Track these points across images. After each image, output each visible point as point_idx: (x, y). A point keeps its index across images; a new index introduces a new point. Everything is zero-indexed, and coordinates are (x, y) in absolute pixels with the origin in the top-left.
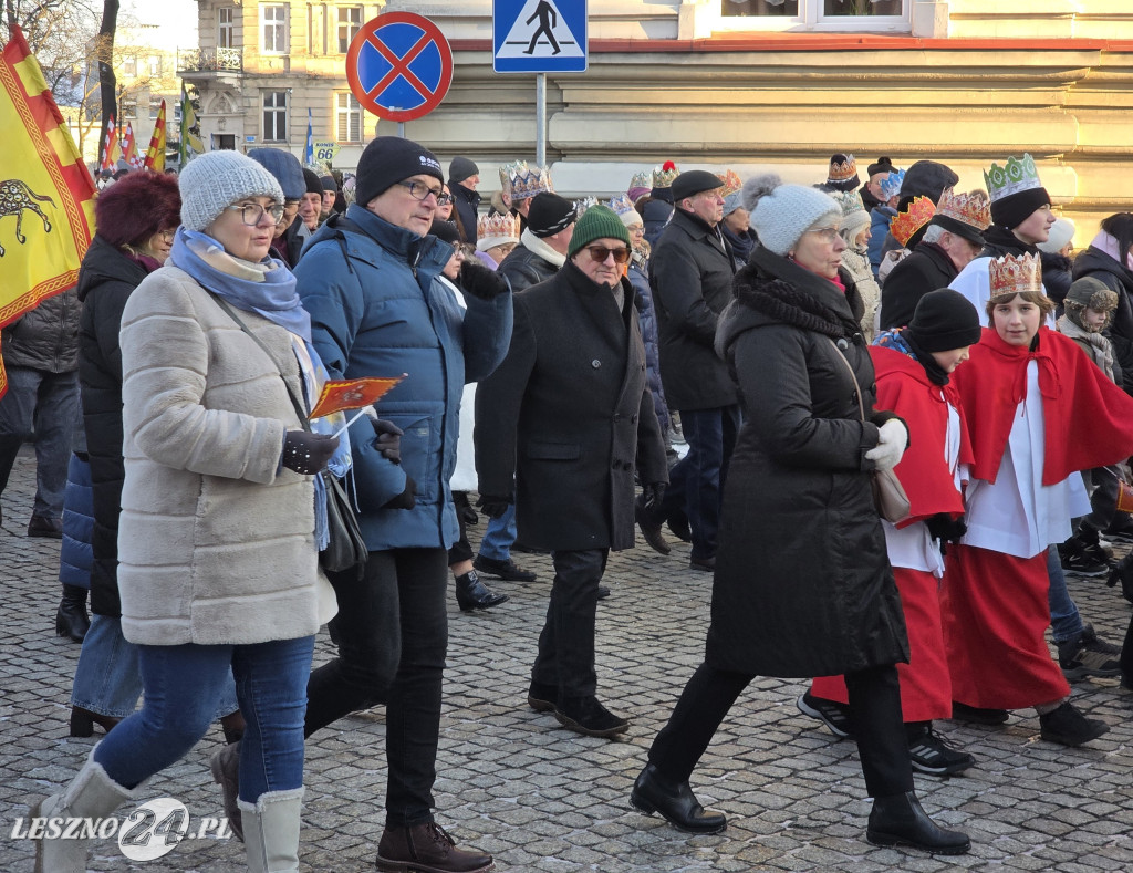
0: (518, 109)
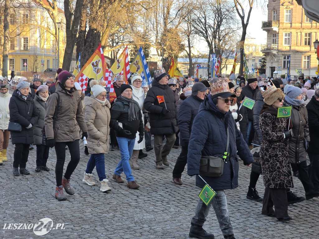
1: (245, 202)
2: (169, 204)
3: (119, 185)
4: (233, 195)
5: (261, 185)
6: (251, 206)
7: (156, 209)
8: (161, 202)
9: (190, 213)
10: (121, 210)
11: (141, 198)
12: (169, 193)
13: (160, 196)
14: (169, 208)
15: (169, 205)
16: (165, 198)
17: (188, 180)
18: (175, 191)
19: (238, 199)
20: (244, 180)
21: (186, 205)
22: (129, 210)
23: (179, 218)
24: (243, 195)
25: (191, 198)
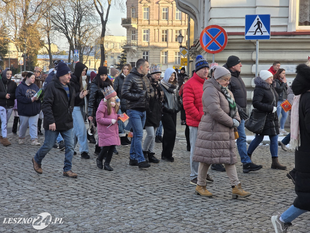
0: (244, 51)
1: (165, 191)
2: (87, 197)
3: (22, 180)
4: (149, 184)
5: (172, 172)
6: (174, 194)
7: (74, 203)
8: (76, 196)
9: (115, 206)
10: (35, 208)
11: (52, 193)
12: (81, 186)
13: (73, 189)
14: (89, 202)
15: (87, 199)
16: (79, 191)
17: (95, 171)
18: (87, 183)
19: (157, 187)
20: (152, 168)
21: (105, 197)
22: (44, 206)
23: (104, 212)
24: (160, 183)
25: (107, 189)
